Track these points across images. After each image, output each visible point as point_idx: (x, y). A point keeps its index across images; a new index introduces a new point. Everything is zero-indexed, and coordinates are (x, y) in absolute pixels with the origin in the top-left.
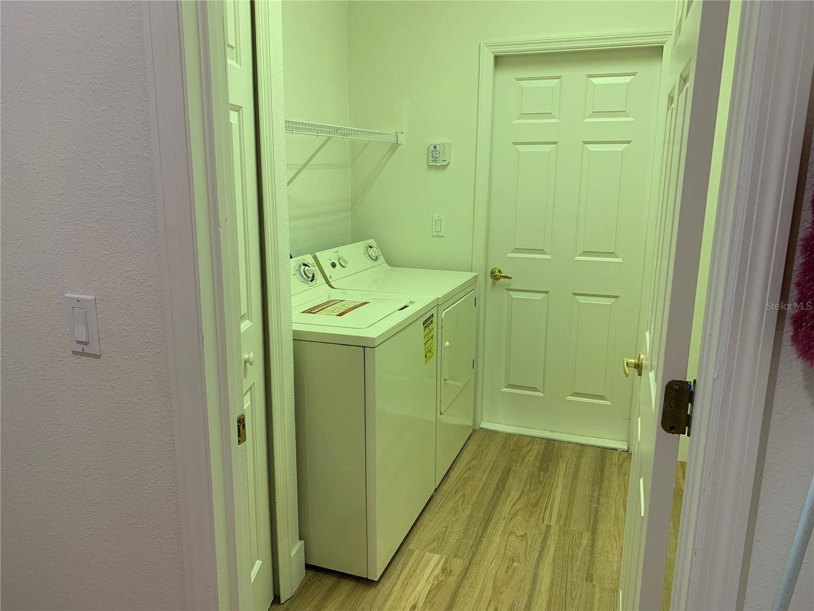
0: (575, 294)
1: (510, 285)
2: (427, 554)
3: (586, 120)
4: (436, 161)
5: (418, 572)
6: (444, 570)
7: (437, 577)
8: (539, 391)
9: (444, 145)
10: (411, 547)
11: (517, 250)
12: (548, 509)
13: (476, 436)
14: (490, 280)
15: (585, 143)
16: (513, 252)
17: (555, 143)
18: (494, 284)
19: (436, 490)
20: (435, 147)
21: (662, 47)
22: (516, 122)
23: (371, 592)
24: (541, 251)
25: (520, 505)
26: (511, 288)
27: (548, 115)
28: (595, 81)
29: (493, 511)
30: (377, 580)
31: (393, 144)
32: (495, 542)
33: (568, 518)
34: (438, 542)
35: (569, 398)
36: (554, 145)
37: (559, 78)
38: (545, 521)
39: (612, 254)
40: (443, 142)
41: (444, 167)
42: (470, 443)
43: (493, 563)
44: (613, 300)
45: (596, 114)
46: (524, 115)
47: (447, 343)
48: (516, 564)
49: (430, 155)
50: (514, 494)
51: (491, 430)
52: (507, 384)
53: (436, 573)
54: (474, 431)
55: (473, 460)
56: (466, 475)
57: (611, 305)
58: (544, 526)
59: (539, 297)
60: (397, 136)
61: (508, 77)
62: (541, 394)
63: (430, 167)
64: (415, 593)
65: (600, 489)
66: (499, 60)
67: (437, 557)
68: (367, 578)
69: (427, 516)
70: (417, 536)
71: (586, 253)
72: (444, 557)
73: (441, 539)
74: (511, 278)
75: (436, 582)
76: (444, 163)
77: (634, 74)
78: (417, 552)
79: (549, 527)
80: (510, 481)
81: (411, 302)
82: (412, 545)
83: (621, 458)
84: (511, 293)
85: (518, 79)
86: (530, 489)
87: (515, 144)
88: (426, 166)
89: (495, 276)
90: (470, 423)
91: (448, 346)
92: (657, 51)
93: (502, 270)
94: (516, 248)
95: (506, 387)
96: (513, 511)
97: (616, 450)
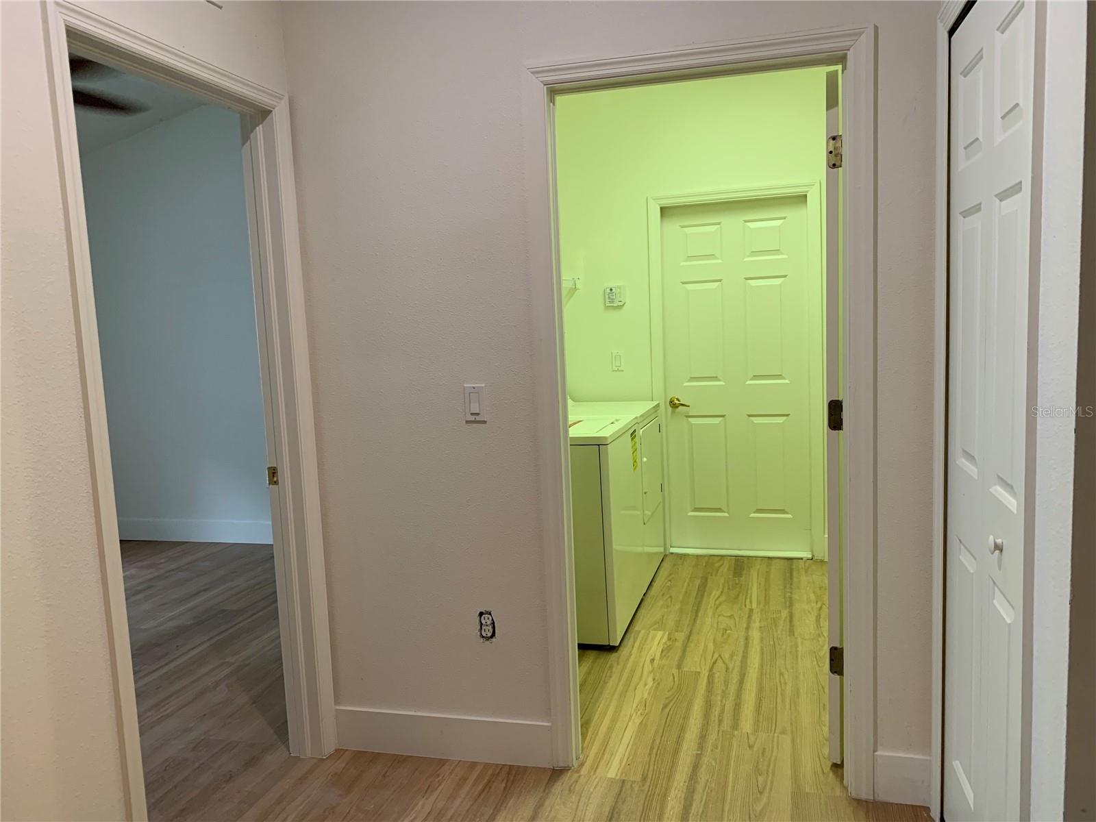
0: (749, 416)
1: (688, 412)
2: (652, 633)
3: (746, 259)
4: (613, 302)
5: (648, 642)
6: (669, 639)
7: (665, 643)
8: (724, 512)
9: (619, 287)
10: (637, 628)
11: (693, 379)
12: (748, 597)
13: (667, 559)
14: (670, 409)
15: (747, 279)
16: (689, 381)
17: (720, 281)
18: (673, 412)
19: (644, 595)
20: (611, 290)
21: (806, 196)
22: (682, 264)
23: (614, 656)
24: (715, 378)
25: (723, 598)
26: (690, 414)
27: (712, 256)
28: (751, 225)
29: (700, 602)
30: (618, 645)
31: (571, 289)
32: (708, 621)
33: (767, 602)
34: (660, 624)
35: (753, 515)
36: (718, 283)
37: (719, 224)
38: (747, 606)
39: (779, 377)
40: (619, 285)
41: (619, 307)
42: (664, 564)
43: (710, 633)
44: (785, 418)
45: (754, 253)
46: (690, 258)
47: (645, 459)
48: (728, 632)
49: (607, 296)
50: (716, 593)
51: (682, 554)
52: (693, 508)
53: (664, 641)
54: (666, 556)
55: (671, 574)
56: (668, 584)
57: (783, 423)
58: (747, 609)
59: (717, 421)
60: (575, 282)
61: (674, 227)
62: (726, 514)
63: (607, 308)
64: (651, 652)
65: (791, 584)
66: (665, 211)
67: (660, 633)
68: (609, 645)
69: (642, 611)
70: (640, 622)
71: (755, 377)
72: (667, 633)
73: (661, 622)
74: (689, 406)
75: (666, 646)
76: (620, 304)
77: (785, 218)
78: (643, 632)
79: (751, 610)
80: (709, 585)
81: (617, 420)
82: (638, 626)
83: (807, 564)
84: (690, 419)
85: (682, 227)
86: (729, 589)
87: (683, 283)
88: (603, 307)
89: (674, 405)
90: (662, 549)
91: (646, 462)
92: (800, 199)
93: (680, 398)
94: (692, 376)
95: (693, 511)
96: (717, 602)
97: (802, 559)
